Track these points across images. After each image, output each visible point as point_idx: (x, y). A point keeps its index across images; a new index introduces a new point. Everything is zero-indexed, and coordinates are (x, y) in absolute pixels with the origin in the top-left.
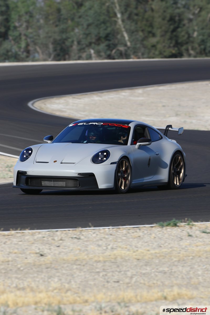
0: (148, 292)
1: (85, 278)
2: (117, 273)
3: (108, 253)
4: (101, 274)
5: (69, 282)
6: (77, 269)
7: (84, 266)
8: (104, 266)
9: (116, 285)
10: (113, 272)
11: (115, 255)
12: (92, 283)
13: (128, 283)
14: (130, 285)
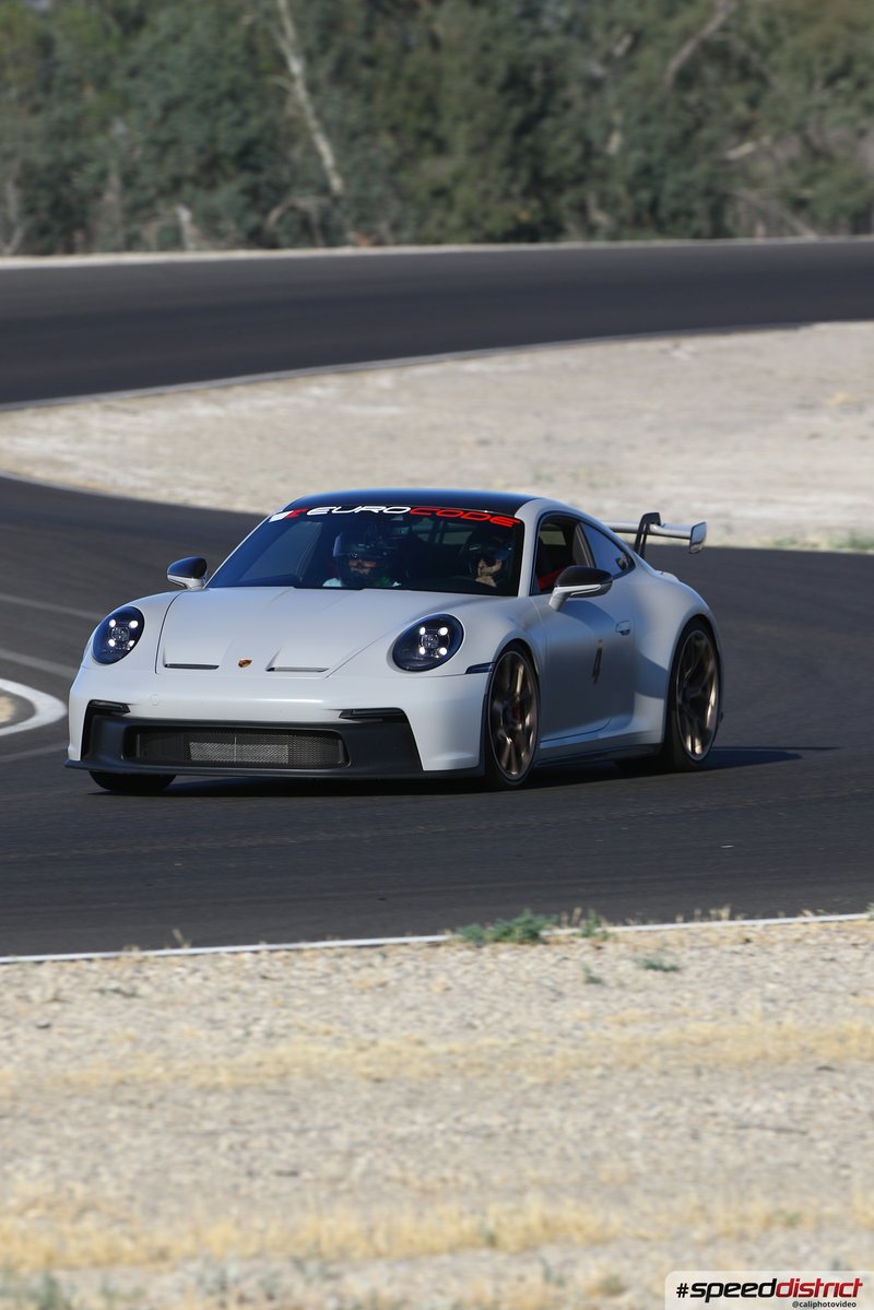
0: (420, 1215)
1: (158, 1156)
2: (290, 1137)
3: (251, 1054)
4: (224, 1143)
5: (92, 1176)
6: (121, 1118)
7: (151, 1106)
8: (234, 1107)
9: (287, 1185)
10: (272, 1131)
11: (279, 1062)
12: (186, 1178)
13: (335, 1180)
14: (343, 1186)
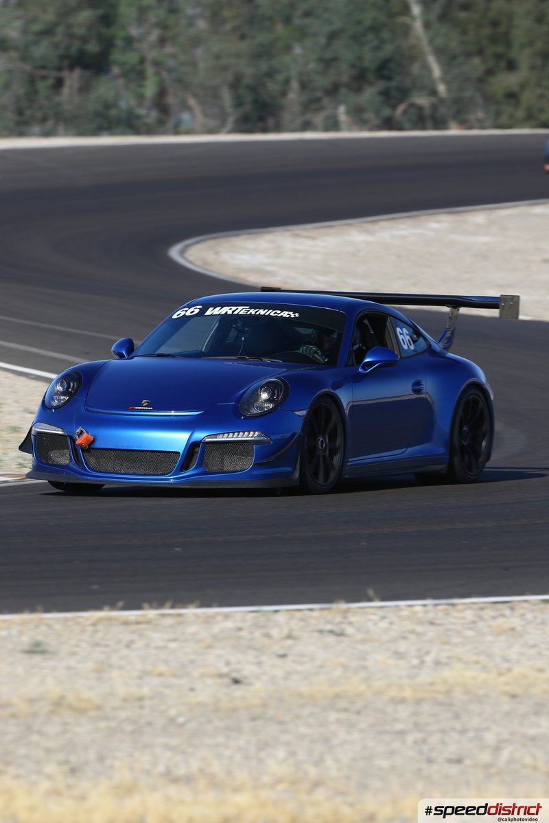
1: (365, 748)
2: (455, 736)
3: (425, 677)
4: (410, 739)
5: (319, 763)
6: (339, 721)
7: (358, 712)
8: (415, 714)
9: (454, 770)
10: (443, 731)
11: (445, 682)
12: (384, 763)
13: (487, 766)
14: (493, 770)
